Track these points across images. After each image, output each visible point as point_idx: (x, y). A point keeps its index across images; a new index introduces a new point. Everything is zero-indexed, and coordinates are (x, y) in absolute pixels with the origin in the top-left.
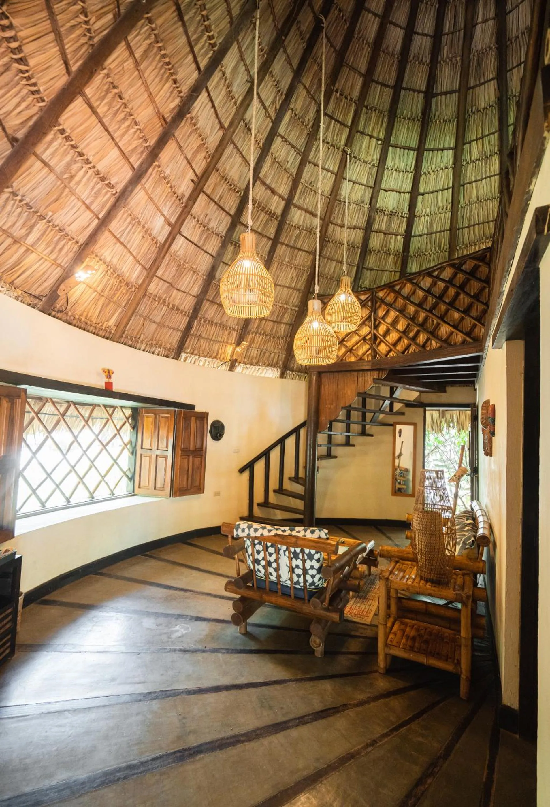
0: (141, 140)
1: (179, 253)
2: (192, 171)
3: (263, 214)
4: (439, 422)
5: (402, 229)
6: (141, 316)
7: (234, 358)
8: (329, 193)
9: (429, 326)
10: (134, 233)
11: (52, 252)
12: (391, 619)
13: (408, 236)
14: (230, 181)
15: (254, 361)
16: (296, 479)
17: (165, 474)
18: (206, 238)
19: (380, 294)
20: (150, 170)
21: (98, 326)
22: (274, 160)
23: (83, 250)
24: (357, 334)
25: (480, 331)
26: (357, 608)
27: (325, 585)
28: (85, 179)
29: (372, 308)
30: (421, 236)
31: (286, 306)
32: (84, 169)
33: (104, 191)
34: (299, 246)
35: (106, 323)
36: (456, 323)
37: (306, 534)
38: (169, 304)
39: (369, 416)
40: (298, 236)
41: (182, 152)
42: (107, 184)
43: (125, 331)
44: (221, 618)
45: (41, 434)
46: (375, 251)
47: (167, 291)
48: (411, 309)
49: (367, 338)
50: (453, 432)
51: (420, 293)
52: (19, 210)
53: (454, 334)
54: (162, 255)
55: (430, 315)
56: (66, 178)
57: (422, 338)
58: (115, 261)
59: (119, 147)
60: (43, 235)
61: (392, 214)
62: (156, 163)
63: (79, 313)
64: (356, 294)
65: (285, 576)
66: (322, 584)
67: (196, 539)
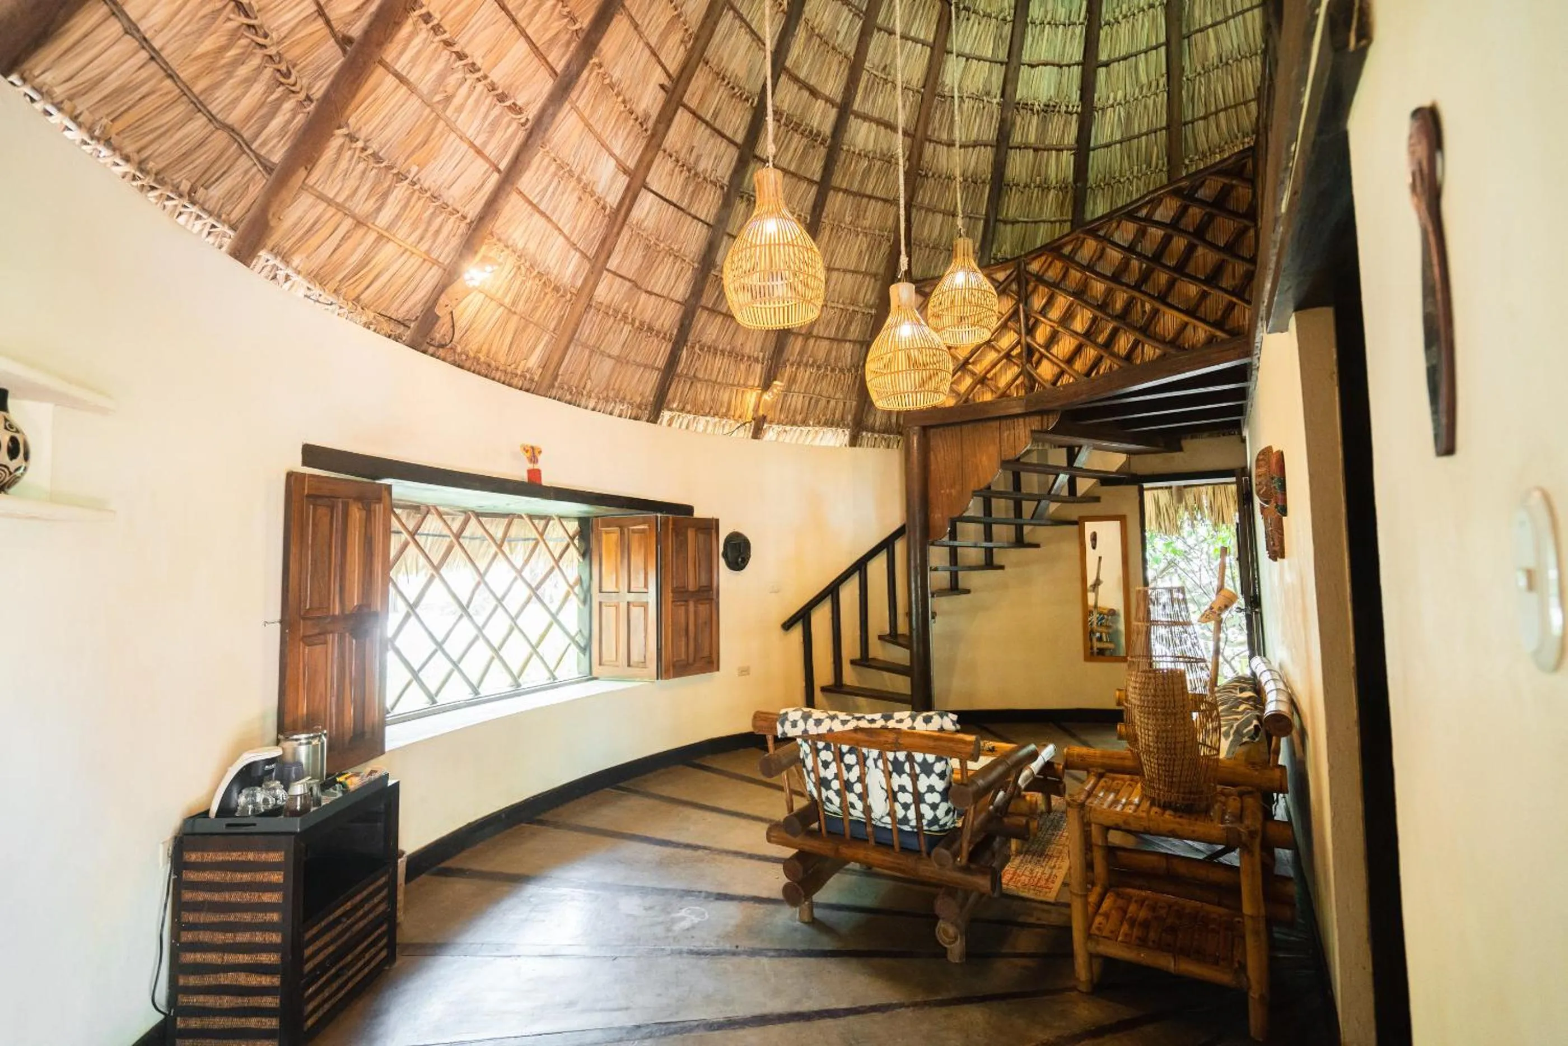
0: (566, 20)
1: (645, 224)
2: (660, 68)
3: (797, 137)
4: (1171, 511)
5: (1071, 136)
6: (585, 345)
7: (761, 413)
8: (921, 84)
9: (1136, 316)
10: (563, 193)
11: (422, 238)
12: (1098, 889)
13: (1082, 149)
14: (732, 80)
15: (799, 418)
16: (892, 637)
17: (646, 637)
18: (693, 192)
19: (1035, 267)
20: (585, 74)
21: (509, 369)
22: (812, 33)
23: (474, 230)
24: (993, 347)
25: (1241, 315)
26: (1027, 873)
27: (959, 824)
28: (471, 101)
29: (1018, 293)
30: (1108, 146)
31: (851, 308)
32: (468, 83)
33: (506, 119)
34: (869, 192)
35: (523, 362)
36: (1193, 303)
37: (915, 725)
38: (633, 320)
39: (1028, 507)
40: (868, 171)
41: (641, 35)
42: (509, 107)
43: (557, 376)
44: (764, 894)
45: (422, 573)
46: (1018, 185)
47: (628, 297)
48: (1099, 287)
49: (1014, 353)
50: (1204, 529)
51: (1115, 255)
52: (362, 166)
53: (1190, 329)
54: (615, 230)
55: (1137, 294)
56: (438, 102)
57: (1123, 343)
58: (532, 247)
59: (527, 37)
60: (405, 207)
61: (1049, 109)
62: (595, 60)
63: (475, 348)
64: (986, 272)
65: (879, 807)
66: (954, 822)
67: (709, 757)
